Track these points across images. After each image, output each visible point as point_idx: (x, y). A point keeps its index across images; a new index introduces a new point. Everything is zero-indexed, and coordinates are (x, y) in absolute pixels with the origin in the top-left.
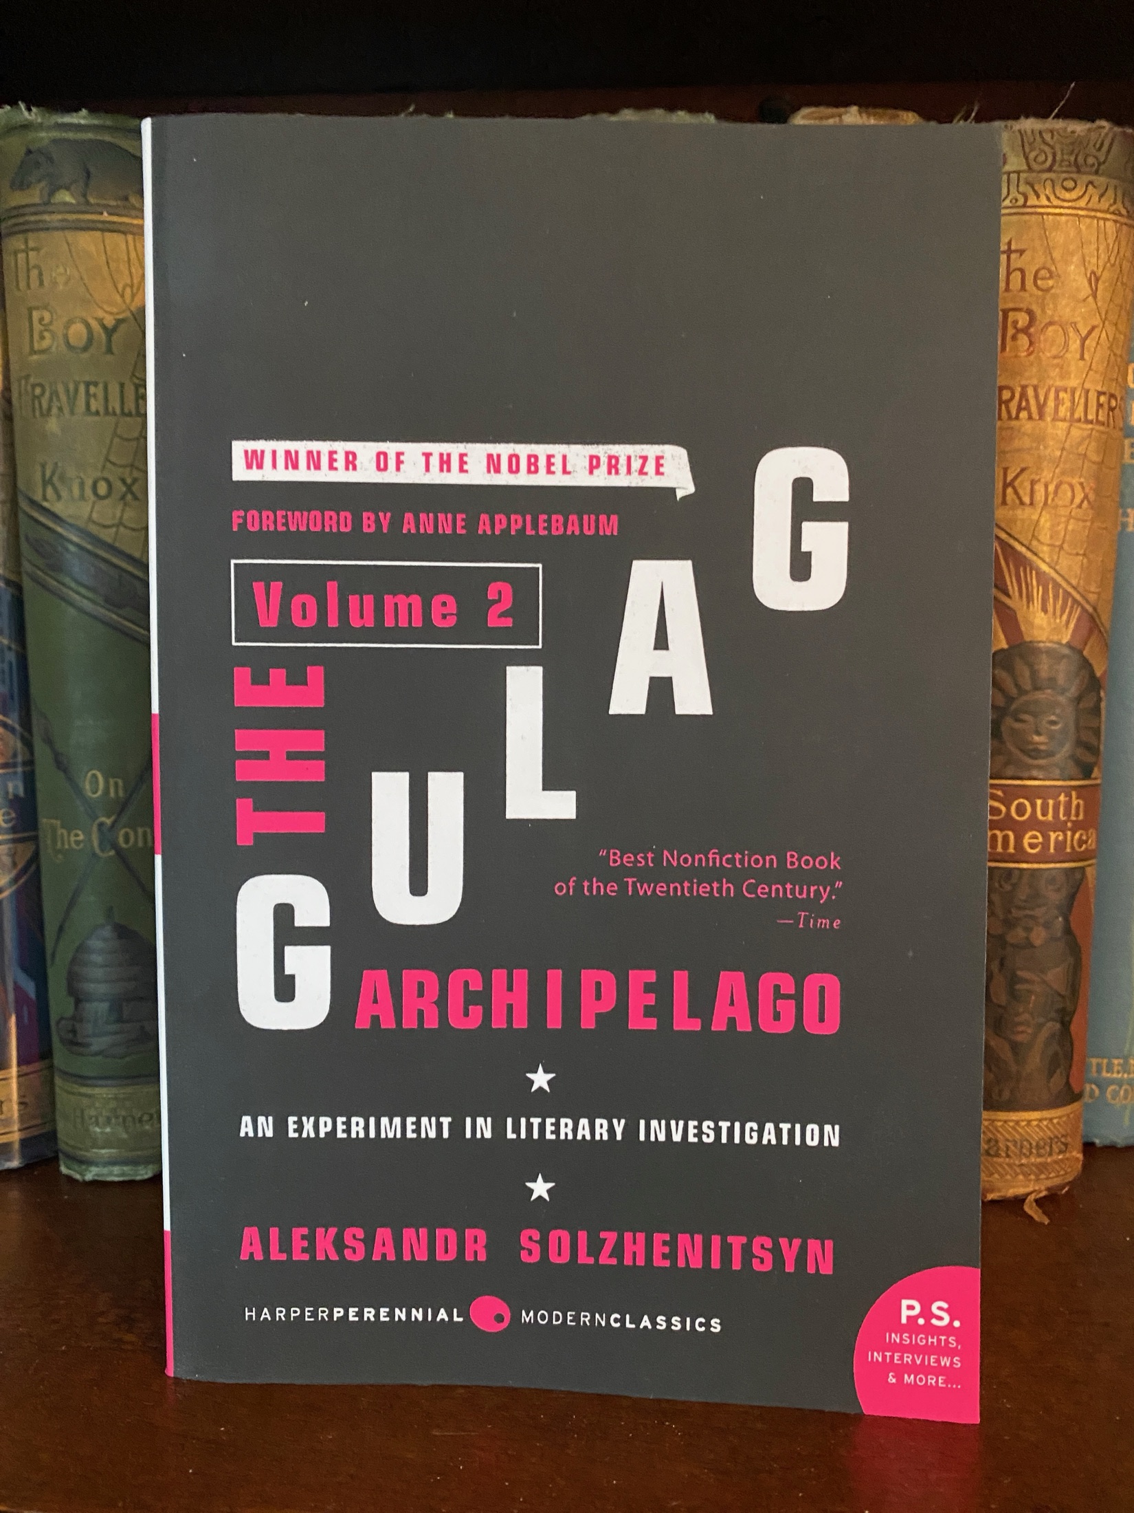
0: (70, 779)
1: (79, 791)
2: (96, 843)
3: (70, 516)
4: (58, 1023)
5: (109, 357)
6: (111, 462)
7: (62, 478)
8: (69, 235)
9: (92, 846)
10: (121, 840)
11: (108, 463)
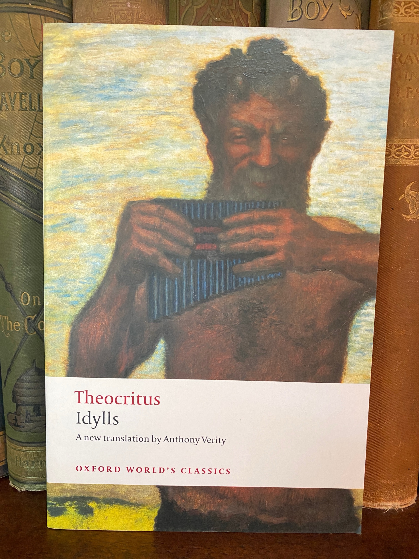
0: (13, 297)
1: (18, 303)
2: (26, 328)
3: (12, 163)
4: (8, 415)
5: (32, 80)
6: (33, 135)
7: (8, 143)
8: (11, 15)
9: (25, 330)
10: (39, 327)
11: (31, 136)
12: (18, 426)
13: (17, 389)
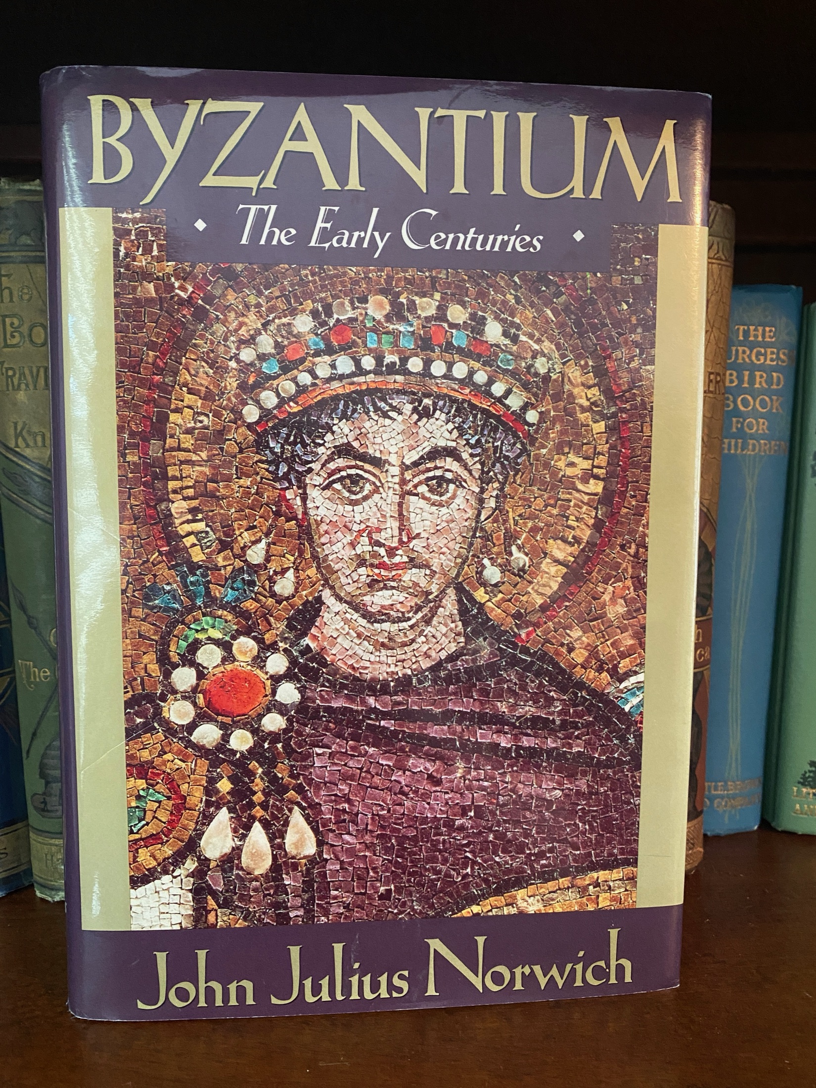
0: (39, 634)
1: (46, 643)
3: (35, 458)
4: (32, 797)
7: (29, 432)
8: (31, 266)
9: (56, 679)
12: (48, 811)
13: (46, 761)
